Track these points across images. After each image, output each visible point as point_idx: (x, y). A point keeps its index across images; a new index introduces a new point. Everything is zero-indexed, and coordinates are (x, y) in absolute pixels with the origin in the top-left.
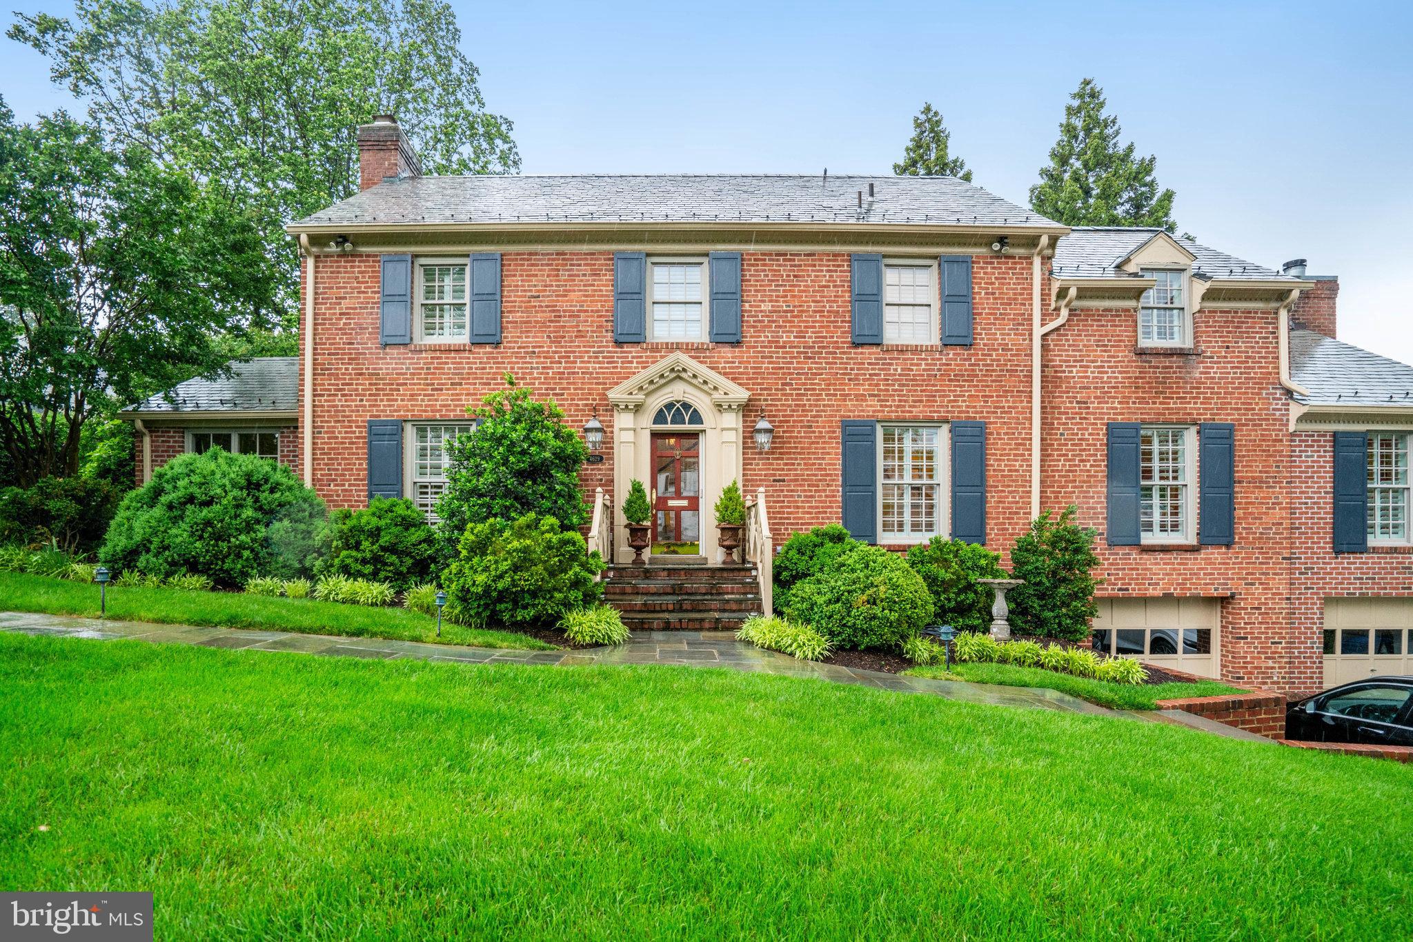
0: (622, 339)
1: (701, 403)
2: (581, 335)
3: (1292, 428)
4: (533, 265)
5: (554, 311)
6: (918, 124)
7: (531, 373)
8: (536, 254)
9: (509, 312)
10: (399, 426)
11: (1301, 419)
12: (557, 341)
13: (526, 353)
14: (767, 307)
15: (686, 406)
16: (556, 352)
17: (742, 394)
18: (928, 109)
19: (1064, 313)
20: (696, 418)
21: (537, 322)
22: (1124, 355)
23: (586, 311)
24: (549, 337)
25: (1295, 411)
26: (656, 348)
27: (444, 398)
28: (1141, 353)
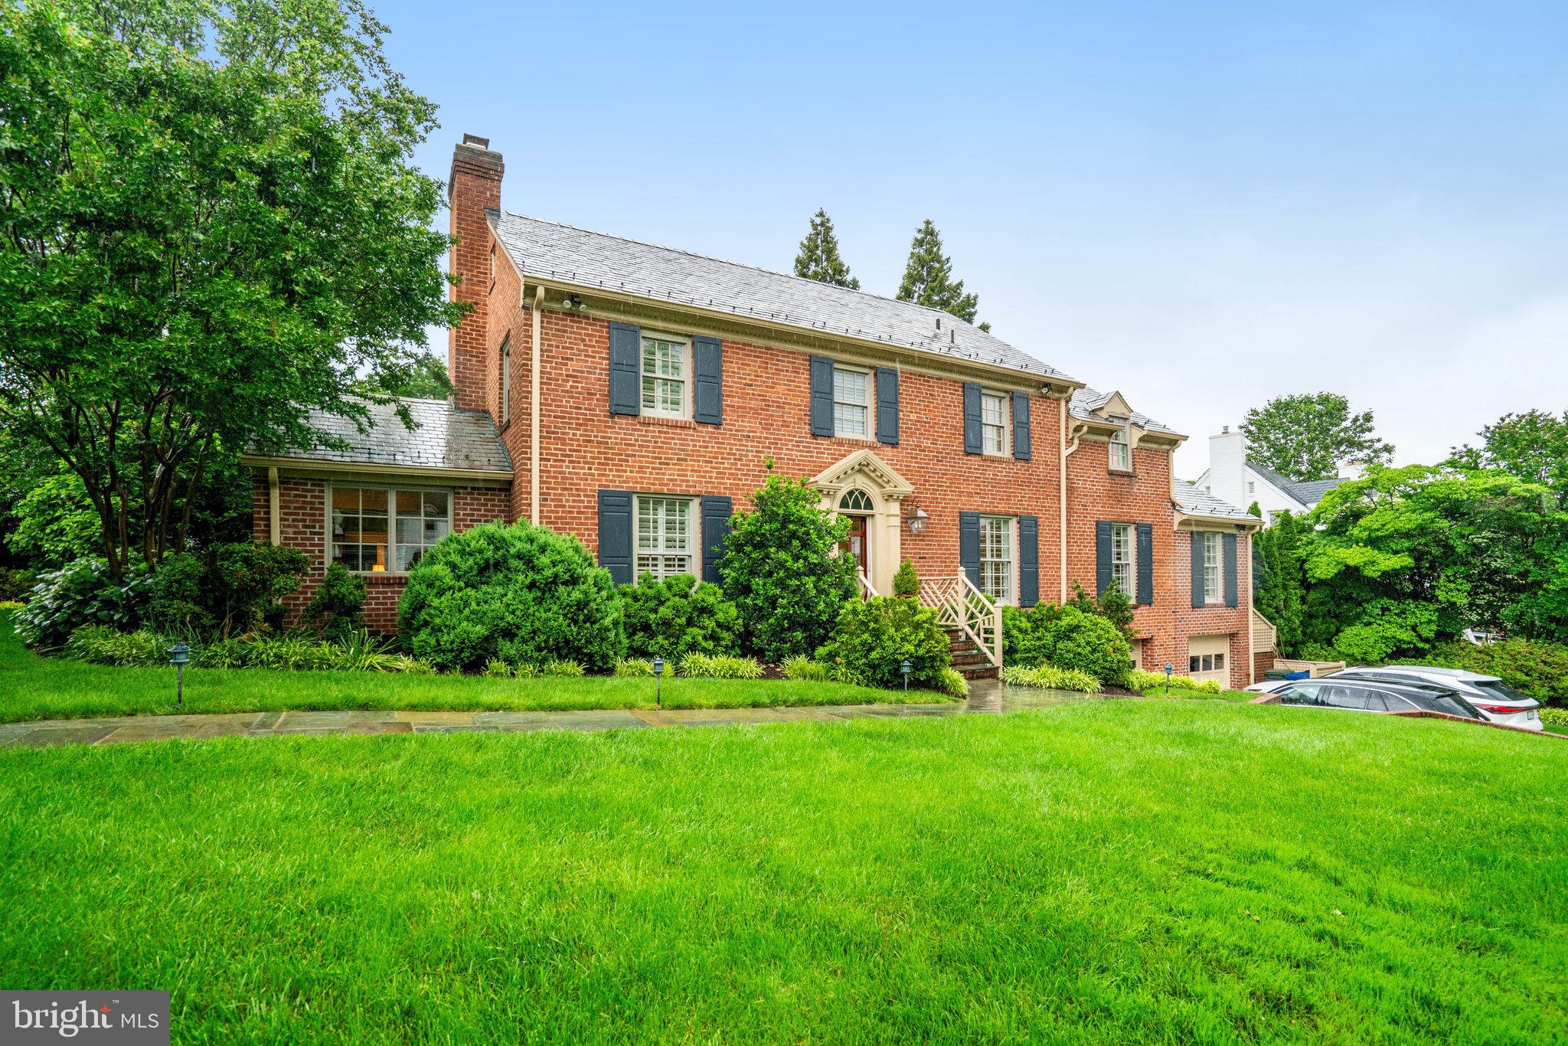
0: (818, 432)
1: (874, 492)
2: (785, 425)
3: (1175, 528)
4: (747, 355)
5: (764, 400)
6: (815, 226)
7: (747, 456)
8: (750, 345)
9: (727, 396)
10: (628, 496)
11: (1181, 523)
12: (766, 427)
13: (743, 436)
14: (914, 417)
15: (862, 494)
16: (767, 438)
17: (906, 488)
18: (821, 215)
19: (1076, 442)
20: (869, 505)
21: (750, 408)
22: (1104, 474)
23: (790, 404)
24: (760, 423)
25: (1178, 518)
26: (841, 443)
27: (671, 473)
28: (1111, 473)
